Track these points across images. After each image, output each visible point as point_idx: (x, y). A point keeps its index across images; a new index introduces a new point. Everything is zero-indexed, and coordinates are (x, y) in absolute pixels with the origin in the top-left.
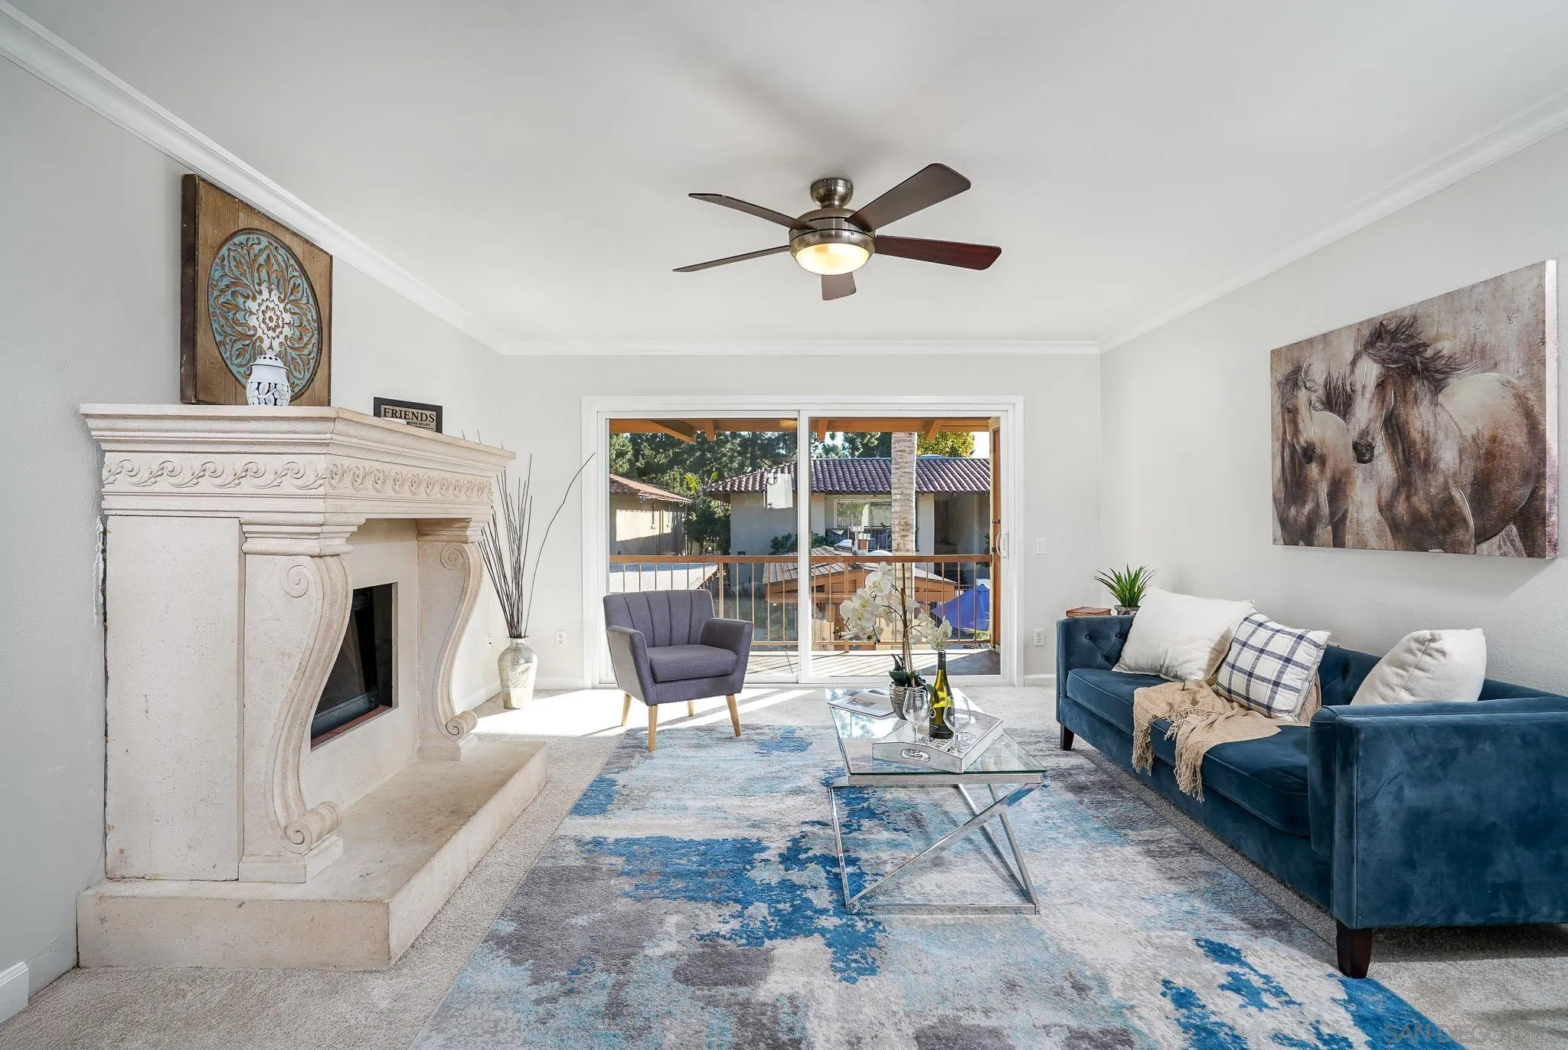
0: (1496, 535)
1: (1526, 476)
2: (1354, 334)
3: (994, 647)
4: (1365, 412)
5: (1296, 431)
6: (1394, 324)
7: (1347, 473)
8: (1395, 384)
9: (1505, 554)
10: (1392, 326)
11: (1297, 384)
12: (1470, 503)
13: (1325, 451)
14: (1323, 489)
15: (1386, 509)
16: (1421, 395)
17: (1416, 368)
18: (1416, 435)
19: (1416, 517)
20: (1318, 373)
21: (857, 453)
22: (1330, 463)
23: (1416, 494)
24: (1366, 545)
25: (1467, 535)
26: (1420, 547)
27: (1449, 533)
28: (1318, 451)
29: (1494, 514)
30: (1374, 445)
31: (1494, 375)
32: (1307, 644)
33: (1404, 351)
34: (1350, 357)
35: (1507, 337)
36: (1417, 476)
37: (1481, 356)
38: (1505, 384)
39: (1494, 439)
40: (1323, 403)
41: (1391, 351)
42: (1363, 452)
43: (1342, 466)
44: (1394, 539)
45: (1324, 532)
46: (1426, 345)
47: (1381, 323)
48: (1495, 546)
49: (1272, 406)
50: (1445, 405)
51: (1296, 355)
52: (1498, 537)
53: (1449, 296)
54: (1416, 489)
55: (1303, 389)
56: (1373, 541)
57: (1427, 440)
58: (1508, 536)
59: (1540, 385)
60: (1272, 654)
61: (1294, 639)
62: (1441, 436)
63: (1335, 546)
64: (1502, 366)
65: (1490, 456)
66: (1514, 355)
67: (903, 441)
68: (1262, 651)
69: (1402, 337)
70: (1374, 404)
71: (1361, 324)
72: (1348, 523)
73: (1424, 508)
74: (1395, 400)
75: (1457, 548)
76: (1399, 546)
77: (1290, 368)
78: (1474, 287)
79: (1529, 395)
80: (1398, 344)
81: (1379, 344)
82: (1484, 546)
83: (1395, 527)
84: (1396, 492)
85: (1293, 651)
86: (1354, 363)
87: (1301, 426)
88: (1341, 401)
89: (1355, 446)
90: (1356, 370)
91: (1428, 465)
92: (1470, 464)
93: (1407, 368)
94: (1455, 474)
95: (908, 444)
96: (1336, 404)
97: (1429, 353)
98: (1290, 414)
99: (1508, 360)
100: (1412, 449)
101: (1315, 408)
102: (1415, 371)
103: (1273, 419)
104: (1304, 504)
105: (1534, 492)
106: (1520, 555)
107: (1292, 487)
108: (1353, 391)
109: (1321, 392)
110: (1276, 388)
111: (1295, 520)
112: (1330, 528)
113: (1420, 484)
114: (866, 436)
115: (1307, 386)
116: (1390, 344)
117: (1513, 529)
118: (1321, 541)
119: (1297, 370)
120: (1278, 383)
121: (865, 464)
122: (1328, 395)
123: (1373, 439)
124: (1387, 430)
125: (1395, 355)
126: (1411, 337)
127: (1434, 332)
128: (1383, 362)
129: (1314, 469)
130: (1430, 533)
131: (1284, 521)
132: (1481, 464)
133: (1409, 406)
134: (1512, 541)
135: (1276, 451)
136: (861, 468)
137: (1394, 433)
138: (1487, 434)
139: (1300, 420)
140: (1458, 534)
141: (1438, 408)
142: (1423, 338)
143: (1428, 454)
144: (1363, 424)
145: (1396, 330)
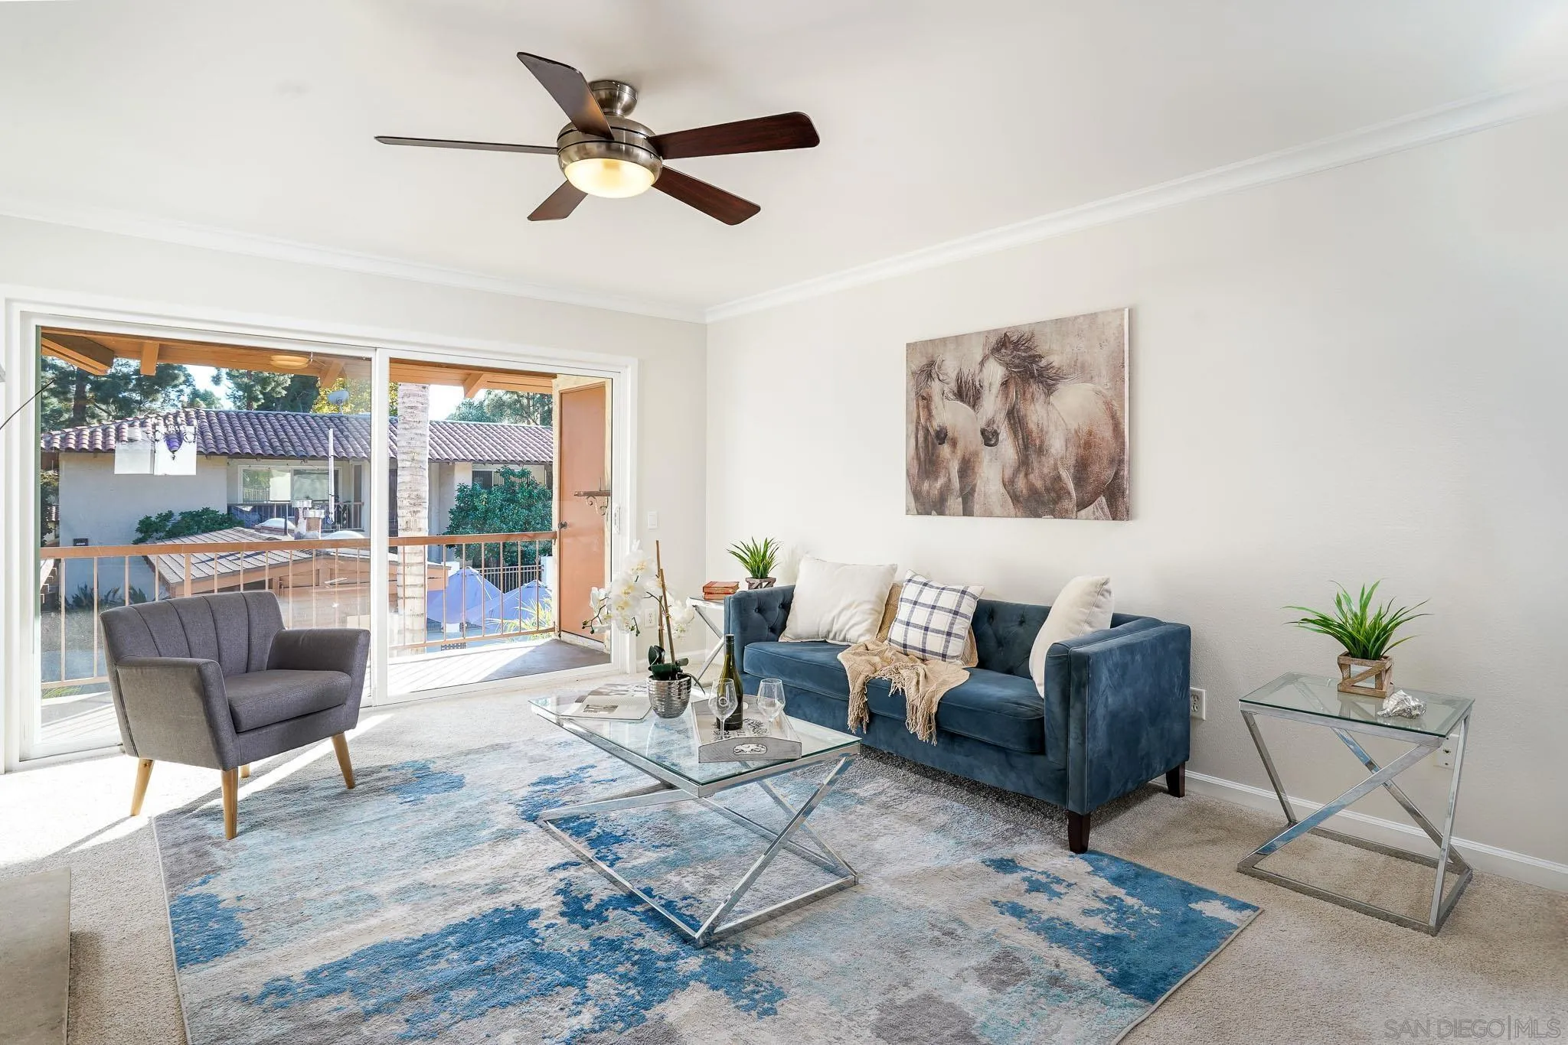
0: (1091, 504)
1: (1112, 461)
2: (982, 340)
3: (560, 636)
4: (992, 405)
5: (930, 416)
6: (1016, 337)
7: (976, 454)
8: (1016, 384)
9: (1097, 519)
10: (1014, 338)
11: (931, 376)
12: (1073, 480)
13: (956, 434)
14: (954, 467)
15: (1009, 484)
16: (1037, 395)
17: (1034, 373)
18: (1032, 426)
19: (1033, 491)
20: (950, 368)
21: (255, 405)
22: (960, 445)
23: (1032, 473)
24: (992, 513)
25: (1069, 504)
26: (1037, 515)
27: (1058, 504)
28: (950, 434)
29: (1090, 488)
30: (999, 431)
31: (1090, 385)
32: (968, 597)
33: (1024, 359)
34: (979, 359)
35: (1099, 359)
36: (1033, 457)
37: (1082, 371)
38: (1097, 393)
39: (1090, 433)
40: (955, 394)
41: (1014, 357)
42: (989, 437)
43: (972, 448)
44: (1015, 508)
45: (955, 502)
46: (1040, 357)
47: (1005, 334)
48: (1091, 512)
49: (907, 392)
50: (1055, 405)
51: (930, 350)
52: (1092, 505)
53: (1058, 322)
54: (1033, 469)
55: (937, 380)
56: (998, 510)
57: (1042, 431)
58: (1100, 505)
59: (1121, 396)
60: (942, 609)
61: (959, 594)
62: (1052, 428)
63: (964, 514)
64: (1096, 379)
65: (1088, 445)
66: (1104, 372)
67: (414, 395)
68: (934, 607)
69: (1022, 348)
70: (999, 399)
71: (989, 332)
72: (976, 495)
73: (1039, 484)
74: (1017, 397)
75: (1063, 514)
76: (1019, 514)
77: (924, 361)
78: (1076, 318)
79: (1114, 403)
80: (1020, 353)
81: (1003, 351)
82: (1083, 512)
83: (1015, 498)
84: (1017, 471)
85: (959, 605)
86: (982, 363)
87: (934, 412)
88: (971, 393)
89: (983, 432)
90: (984, 369)
91: (1041, 451)
92: (1073, 450)
93: (1026, 373)
94: (1062, 458)
95: (420, 399)
96: (967, 395)
97: (1043, 363)
98: (924, 401)
99: (1100, 375)
100: (1030, 437)
101: (947, 398)
102: (1032, 376)
103: (907, 404)
104: (936, 479)
105: (1116, 473)
106: (1108, 519)
107: (925, 465)
108: (981, 386)
109: (953, 385)
110: (911, 377)
111: (928, 492)
112: (960, 499)
113: (1036, 465)
114: (269, 384)
115: (941, 378)
116: (1013, 352)
117: (1102, 499)
118: (952, 512)
119: (931, 364)
120: (912, 373)
121: (287, 420)
122: (960, 387)
123: (998, 427)
124: (1009, 420)
125: (1017, 361)
126: (1029, 348)
127: (1047, 347)
128: (1007, 365)
129: (945, 450)
130: (1044, 504)
131: (917, 494)
132: (1081, 451)
133: (1028, 403)
134: (1102, 509)
135: (910, 432)
136: (281, 425)
137: (1015, 423)
138: (1086, 429)
139: (933, 407)
140: (1064, 504)
141: (1050, 407)
142: (1039, 351)
143: (1042, 442)
144: (990, 415)
145: (1018, 341)
